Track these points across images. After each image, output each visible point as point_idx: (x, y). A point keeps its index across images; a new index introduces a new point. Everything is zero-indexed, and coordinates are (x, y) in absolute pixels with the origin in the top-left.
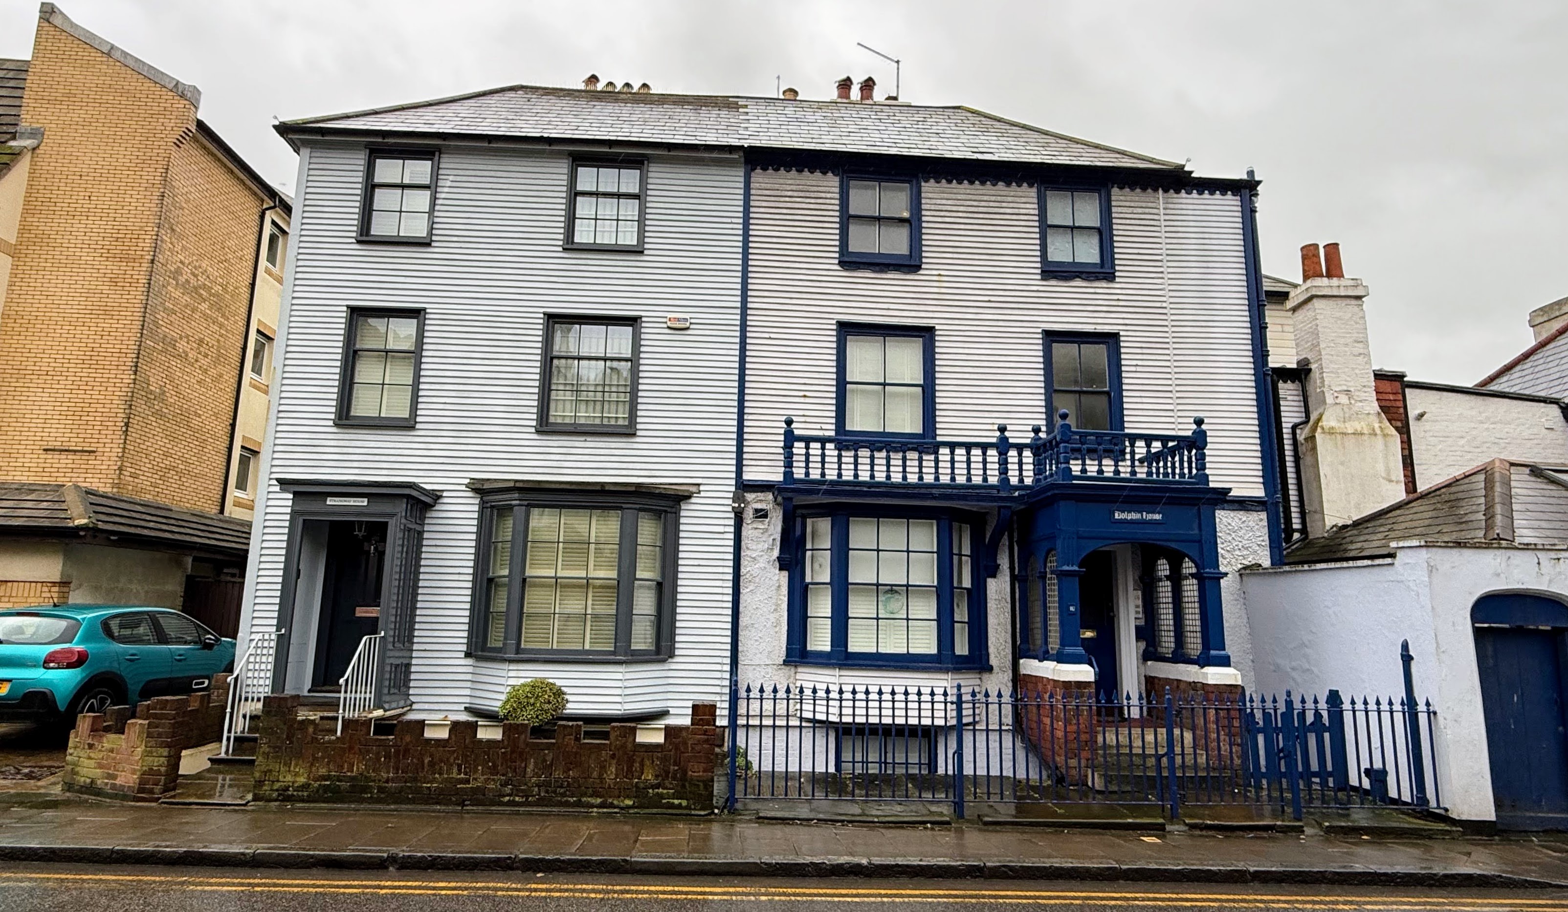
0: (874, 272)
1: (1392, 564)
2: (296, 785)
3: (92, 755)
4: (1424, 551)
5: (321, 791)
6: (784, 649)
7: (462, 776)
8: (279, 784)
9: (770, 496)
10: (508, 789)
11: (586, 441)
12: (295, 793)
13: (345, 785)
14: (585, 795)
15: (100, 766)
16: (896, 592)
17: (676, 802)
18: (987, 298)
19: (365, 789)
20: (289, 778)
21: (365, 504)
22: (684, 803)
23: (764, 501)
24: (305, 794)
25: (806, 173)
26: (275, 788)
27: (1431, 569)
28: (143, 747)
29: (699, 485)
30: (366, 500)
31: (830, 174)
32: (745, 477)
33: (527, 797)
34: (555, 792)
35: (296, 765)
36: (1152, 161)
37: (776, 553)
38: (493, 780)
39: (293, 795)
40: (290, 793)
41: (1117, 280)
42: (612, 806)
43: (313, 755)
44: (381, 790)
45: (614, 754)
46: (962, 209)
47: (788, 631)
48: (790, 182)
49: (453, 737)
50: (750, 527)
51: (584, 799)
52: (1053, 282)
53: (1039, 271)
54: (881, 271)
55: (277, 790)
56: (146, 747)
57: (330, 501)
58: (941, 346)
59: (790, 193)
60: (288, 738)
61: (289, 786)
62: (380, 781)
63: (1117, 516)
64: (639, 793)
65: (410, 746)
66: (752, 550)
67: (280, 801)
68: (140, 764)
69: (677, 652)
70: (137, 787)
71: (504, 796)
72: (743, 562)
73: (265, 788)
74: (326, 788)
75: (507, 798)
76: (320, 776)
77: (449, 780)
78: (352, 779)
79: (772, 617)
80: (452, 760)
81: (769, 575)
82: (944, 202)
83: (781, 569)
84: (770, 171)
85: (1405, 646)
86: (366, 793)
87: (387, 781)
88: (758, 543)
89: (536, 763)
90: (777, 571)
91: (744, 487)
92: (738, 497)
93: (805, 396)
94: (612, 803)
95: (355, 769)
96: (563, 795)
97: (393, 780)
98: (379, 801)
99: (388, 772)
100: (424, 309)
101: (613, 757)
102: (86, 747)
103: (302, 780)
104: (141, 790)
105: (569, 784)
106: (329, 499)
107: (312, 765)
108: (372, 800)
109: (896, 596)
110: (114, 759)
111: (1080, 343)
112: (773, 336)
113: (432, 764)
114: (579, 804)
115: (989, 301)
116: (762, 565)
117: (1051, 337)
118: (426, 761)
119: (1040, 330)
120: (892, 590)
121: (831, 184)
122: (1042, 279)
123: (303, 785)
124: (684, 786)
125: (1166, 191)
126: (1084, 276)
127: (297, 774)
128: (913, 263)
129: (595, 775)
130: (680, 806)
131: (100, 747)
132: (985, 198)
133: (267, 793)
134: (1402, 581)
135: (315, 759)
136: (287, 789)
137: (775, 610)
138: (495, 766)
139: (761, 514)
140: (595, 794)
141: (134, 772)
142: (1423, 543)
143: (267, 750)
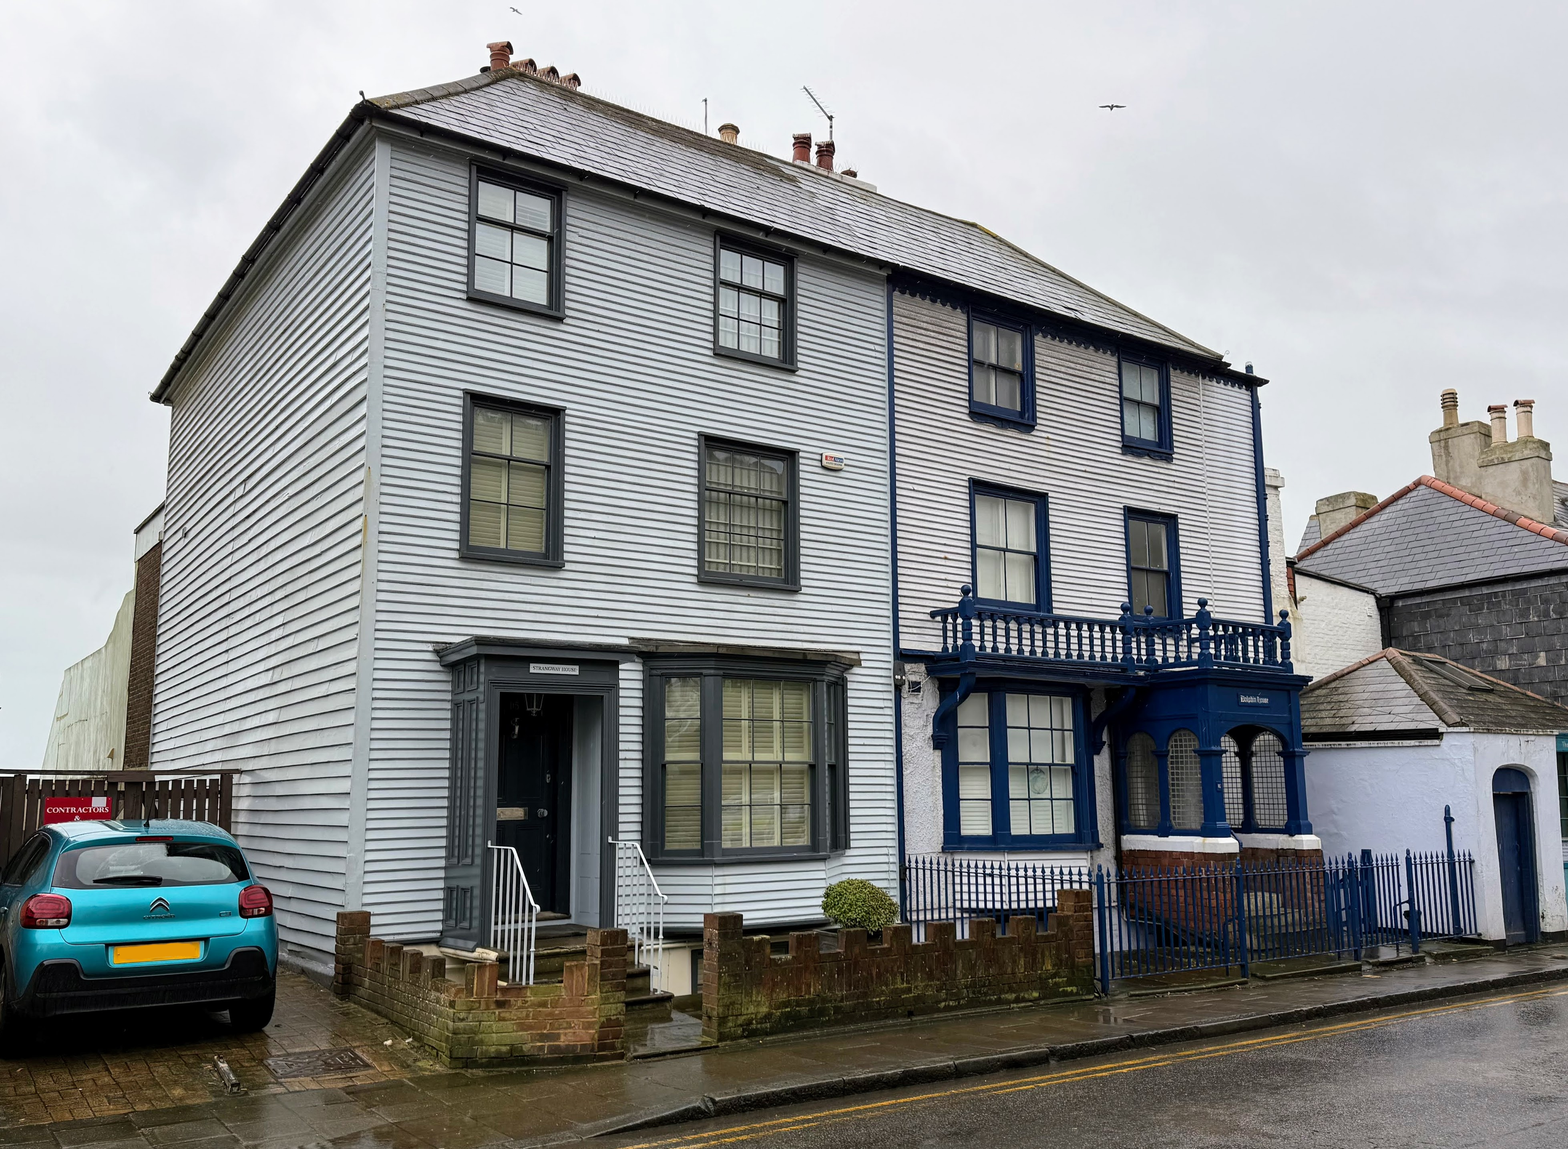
0: (997, 427)
1: (1438, 746)
2: (759, 1016)
3: (507, 1015)
4: (1471, 735)
5: (783, 1021)
6: (942, 835)
7: (905, 985)
8: (743, 1018)
9: (922, 667)
10: (943, 994)
11: (749, 596)
12: (759, 1026)
13: (804, 1010)
14: (1002, 991)
15: (522, 1027)
16: (1041, 771)
17: (1069, 989)
18: (1083, 468)
19: (822, 1012)
20: (752, 1009)
21: (577, 673)
22: (1074, 989)
23: (916, 672)
24: (768, 1025)
25: (939, 305)
26: (739, 1022)
27: (1475, 750)
28: (598, 993)
29: (858, 653)
30: (577, 667)
31: (959, 310)
32: (903, 645)
33: (959, 1000)
34: (979, 992)
35: (758, 993)
36: (1192, 344)
37: (930, 731)
38: (931, 986)
39: (757, 1029)
40: (754, 1026)
41: (1175, 461)
42: (1024, 1000)
43: (773, 980)
44: (837, 1010)
45: (1022, 948)
46: (1063, 369)
47: (944, 815)
48: (925, 312)
49: (895, 944)
50: (907, 701)
51: (1003, 996)
52: (1129, 458)
53: (1120, 445)
54: (1002, 427)
55: (741, 1025)
56: (601, 992)
57: (534, 668)
58: (1055, 516)
59: (925, 325)
60: (747, 962)
61: (753, 1019)
62: (835, 1000)
63: (1243, 699)
64: (1041, 984)
65: (859, 959)
66: (910, 727)
67: (745, 1037)
68: (597, 1016)
69: (853, 844)
70: (596, 1043)
71: (941, 1002)
72: (904, 742)
73: (730, 1024)
74: (787, 1016)
75: (943, 1004)
76: (781, 1003)
77: (895, 991)
78: (811, 1002)
79: (930, 800)
80: (895, 969)
81: (925, 755)
82: (1049, 359)
83: (934, 748)
84: (907, 296)
85: (1447, 810)
86: (824, 1017)
87: (842, 1001)
88: (915, 718)
89: (963, 963)
90: (932, 750)
91: (903, 657)
92: (899, 670)
93: (946, 558)
94: (1023, 997)
95: (812, 990)
96: (986, 994)
97: (847, 998)
98: (837, 1022)
99: (842, 990)
100: (564, 409)
101: (1021, 949)
102: (493, 1006)
103: (764, 1010)
104: (602, 1047)
105: (990, 984)
106: (532, 665)
107: (773, 991)
108: (829, 1024)
109: (1042, 776)
110: (551, 1014)
111: (1148, 521)
112: (916, 488)
113: (879, 975)
114: (999, 1002)
115: (1085, 471)
116: (919, 744)
117: (1131, 513)
118: (874, 973)
119: (1121, 506)
120: (1037, 770)
121: (957, 320)
122: (1123, 454)
123: (765, 1016)
124: (1073, 973)
125: (1204, 378)
126: (1152, 455)
127: (759, 1004)
128: (1025, 421)
129: (1009, 970)
130: (1072, 993)
131: (519, 1003)
132: (1080, 361)
133: (732, 1029)
134: (1448, 760)
135: (775, 985)
136: (750, 1022)
137: (932, 793)
138: (931, 970)
139: (916, 687)
140: (1011, 990)
141: (588, 1026)
142: (1472, 730)
143: (728, 980)
